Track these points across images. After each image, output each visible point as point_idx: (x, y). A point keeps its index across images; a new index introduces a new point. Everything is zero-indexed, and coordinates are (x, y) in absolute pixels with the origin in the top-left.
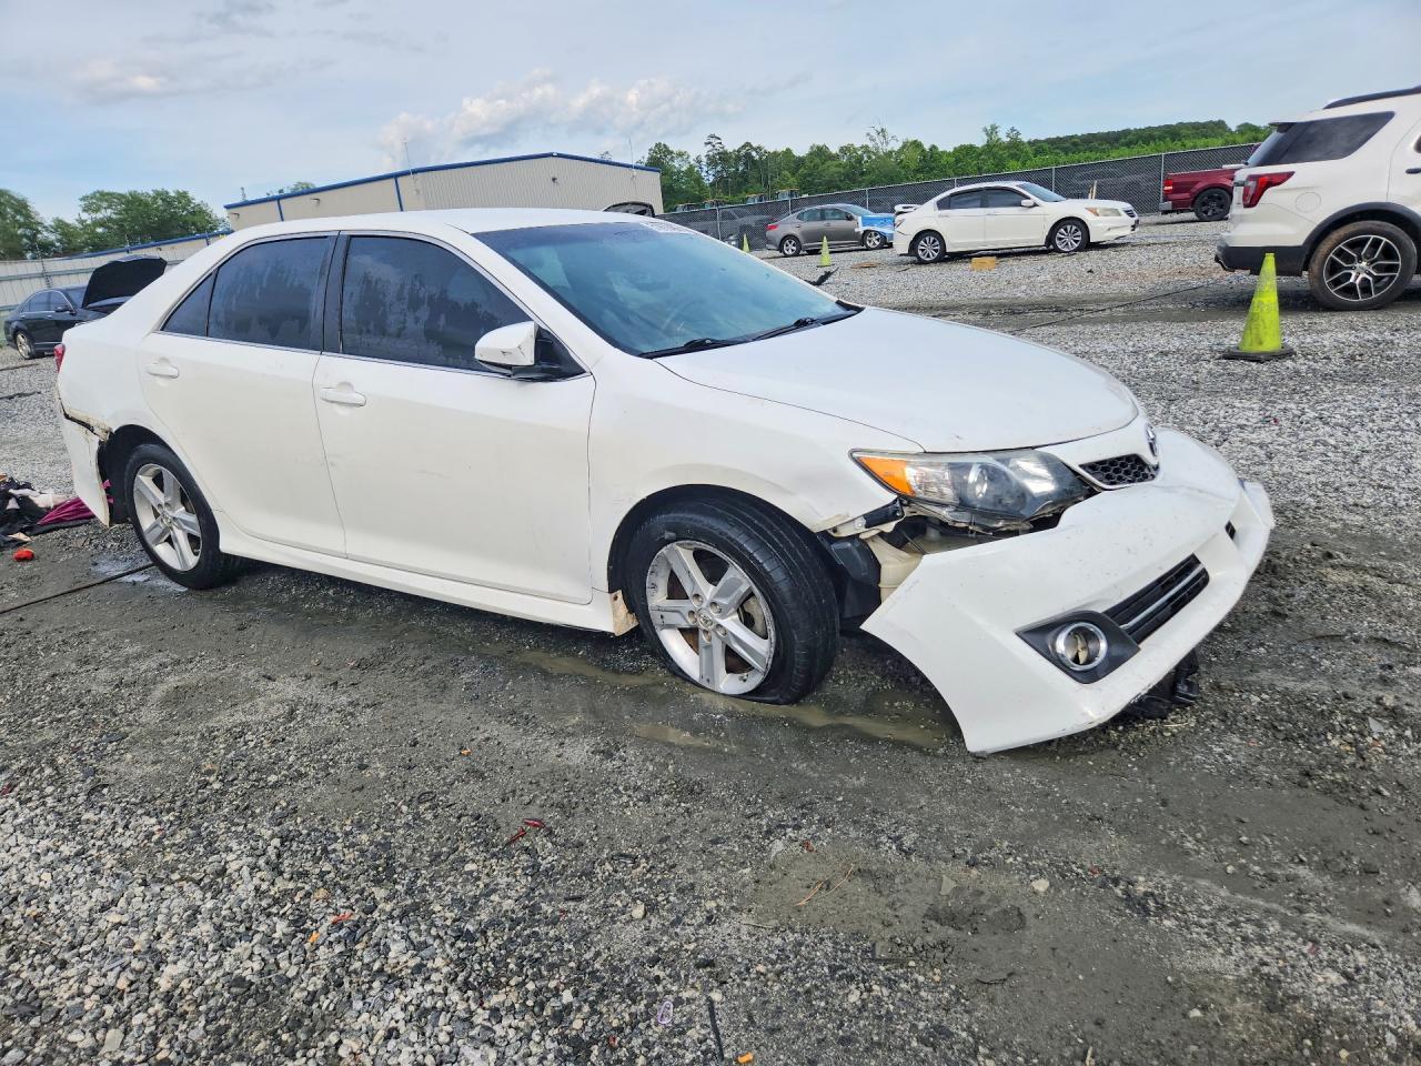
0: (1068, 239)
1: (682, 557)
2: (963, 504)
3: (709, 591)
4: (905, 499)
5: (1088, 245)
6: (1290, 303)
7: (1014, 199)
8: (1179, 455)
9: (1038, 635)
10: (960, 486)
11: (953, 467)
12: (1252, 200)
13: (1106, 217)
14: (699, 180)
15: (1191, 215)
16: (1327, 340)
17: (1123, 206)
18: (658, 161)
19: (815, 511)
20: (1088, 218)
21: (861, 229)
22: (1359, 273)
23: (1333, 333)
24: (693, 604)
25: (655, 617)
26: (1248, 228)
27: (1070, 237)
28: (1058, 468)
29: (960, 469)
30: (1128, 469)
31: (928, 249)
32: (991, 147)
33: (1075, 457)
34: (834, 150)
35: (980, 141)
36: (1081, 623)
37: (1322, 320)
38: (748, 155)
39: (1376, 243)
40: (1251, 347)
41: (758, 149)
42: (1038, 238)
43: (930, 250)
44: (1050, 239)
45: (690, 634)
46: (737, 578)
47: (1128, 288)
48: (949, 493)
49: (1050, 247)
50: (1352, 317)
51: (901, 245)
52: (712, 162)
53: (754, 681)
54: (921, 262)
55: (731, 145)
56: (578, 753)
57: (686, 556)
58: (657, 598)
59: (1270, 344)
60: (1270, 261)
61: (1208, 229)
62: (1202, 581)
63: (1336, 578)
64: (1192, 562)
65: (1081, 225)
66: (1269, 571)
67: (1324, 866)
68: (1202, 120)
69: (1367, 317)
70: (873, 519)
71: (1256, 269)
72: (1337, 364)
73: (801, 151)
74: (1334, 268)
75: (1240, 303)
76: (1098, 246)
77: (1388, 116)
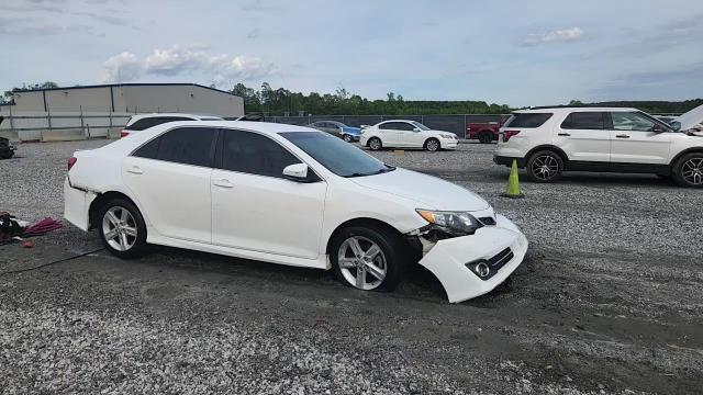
0: (431, 146)
1: (354, 243)
2: (448, 226)
3: (363, 254)
4: (432, 224)
5: (440, 149)
6: (523, 179)
7: (410, 128)
8: (500, 219)
9: (471, 265)
10: (447, 221)
11: (446, 216)
12: (506, 140)
13: (447, 139)
14: (257, 101)
15: (477, 141)
16: (535, 192)
17: (454, 135)
18: (239, 90)
19: (404, 227)
20: (440, 138)
21: (342, 133)
22: (544, 169)
23: (536, 190)
24: (356, 259)
25: (340, 264)
26: (506, 150)
27: (432, 145)
28: (472, 218)
29: (447, 216)
30: (489, 221)
31: (375, 145)
32: (391, 102)
33: (477, 216)
34: (322, 96)
35: (386, 99)
36: (482, 262)
37: (533, 186)
38: (282, 94)
39: (549, 159)
40: (509, 193)
41: (287, 91)
42: (420, 144)
43: (374, 145)
44: (425, 145)
45: (353, 271)
46: (375, 249)
47: (459, 168)
48: (444, 223)
49: (425, 148)
50: (543, 185)
51: (364, 142)
52: (264, 94)
53: (379, 284)
54: (371, 150)
55: (274, 88)
56: (325, 304)
57: (356, 242)
58: (342, 257)
59: (516, 192)
60: (515, 162)
61: (486, 147)
62: (512, 256)
63: (546, 262)
64: (508, 249)
65: (437, 141)
66: (527, 259)
67: (551, 324)
68: (477, 100)
69: (547, 185)
70: (422, 230)
71: (510, 165)
72: (539, 201)
73: (306, 94)
74: (536, 167)
75: (505, 177)
76: (444, 150)
77: (551, 114)
